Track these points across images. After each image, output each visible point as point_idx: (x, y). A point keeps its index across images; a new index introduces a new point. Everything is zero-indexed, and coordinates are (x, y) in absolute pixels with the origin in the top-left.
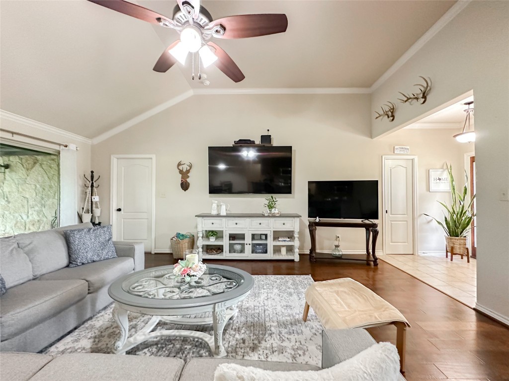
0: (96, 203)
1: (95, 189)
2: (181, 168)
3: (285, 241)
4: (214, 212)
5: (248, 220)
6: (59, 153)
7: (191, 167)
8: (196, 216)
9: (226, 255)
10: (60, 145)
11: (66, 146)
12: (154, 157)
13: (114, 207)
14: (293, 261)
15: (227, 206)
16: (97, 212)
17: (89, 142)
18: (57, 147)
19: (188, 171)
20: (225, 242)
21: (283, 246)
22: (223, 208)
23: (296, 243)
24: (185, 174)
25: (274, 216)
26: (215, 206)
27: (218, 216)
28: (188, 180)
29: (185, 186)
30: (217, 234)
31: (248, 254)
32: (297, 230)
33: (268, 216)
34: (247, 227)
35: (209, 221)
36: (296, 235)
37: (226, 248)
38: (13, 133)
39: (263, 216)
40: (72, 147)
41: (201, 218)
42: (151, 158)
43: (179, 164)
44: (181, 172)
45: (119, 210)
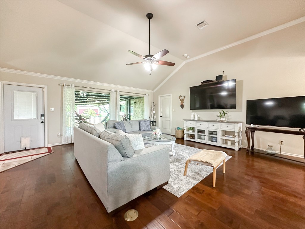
0: (154, 114)
1: (154, 109)
2: (180, 98)
3: (229, 137)
4: (192, 119)
5: (207, 123)
6: (144, 97)
7: (184, 97)
8: (183, 120)
9: (196, 140)
10: (144, 94)
11: (146, 95)
12: (171, 94)
13: (160, 116)
14: (234, 150)
15: (197, 116)
16: (155, 117)
17: (153, 92)
18: (143, 95)
19: (183, 100)
20: (196, 134)
21: (229, 140)
22: (196, 116)
23: (236, 139)
24: (182, 101)
25: (222, 122)
26: (192, 115)
27: (194, 120)
28: (184, 104)
29: (182, 106)
30: (192, 129)
31: (207, 141)
32: (236, 131)
33: (219, 122)
34: (207, 127)
35: (189, 122)
36: (237, 135)
37: (196, 136)
38: (133, 93)
39: (216, 122)
40: (147, 95)
41: (185, 121)
42: (170, 95)
43: (180, 97)
44: (181, 100)
45: (161, 117)
